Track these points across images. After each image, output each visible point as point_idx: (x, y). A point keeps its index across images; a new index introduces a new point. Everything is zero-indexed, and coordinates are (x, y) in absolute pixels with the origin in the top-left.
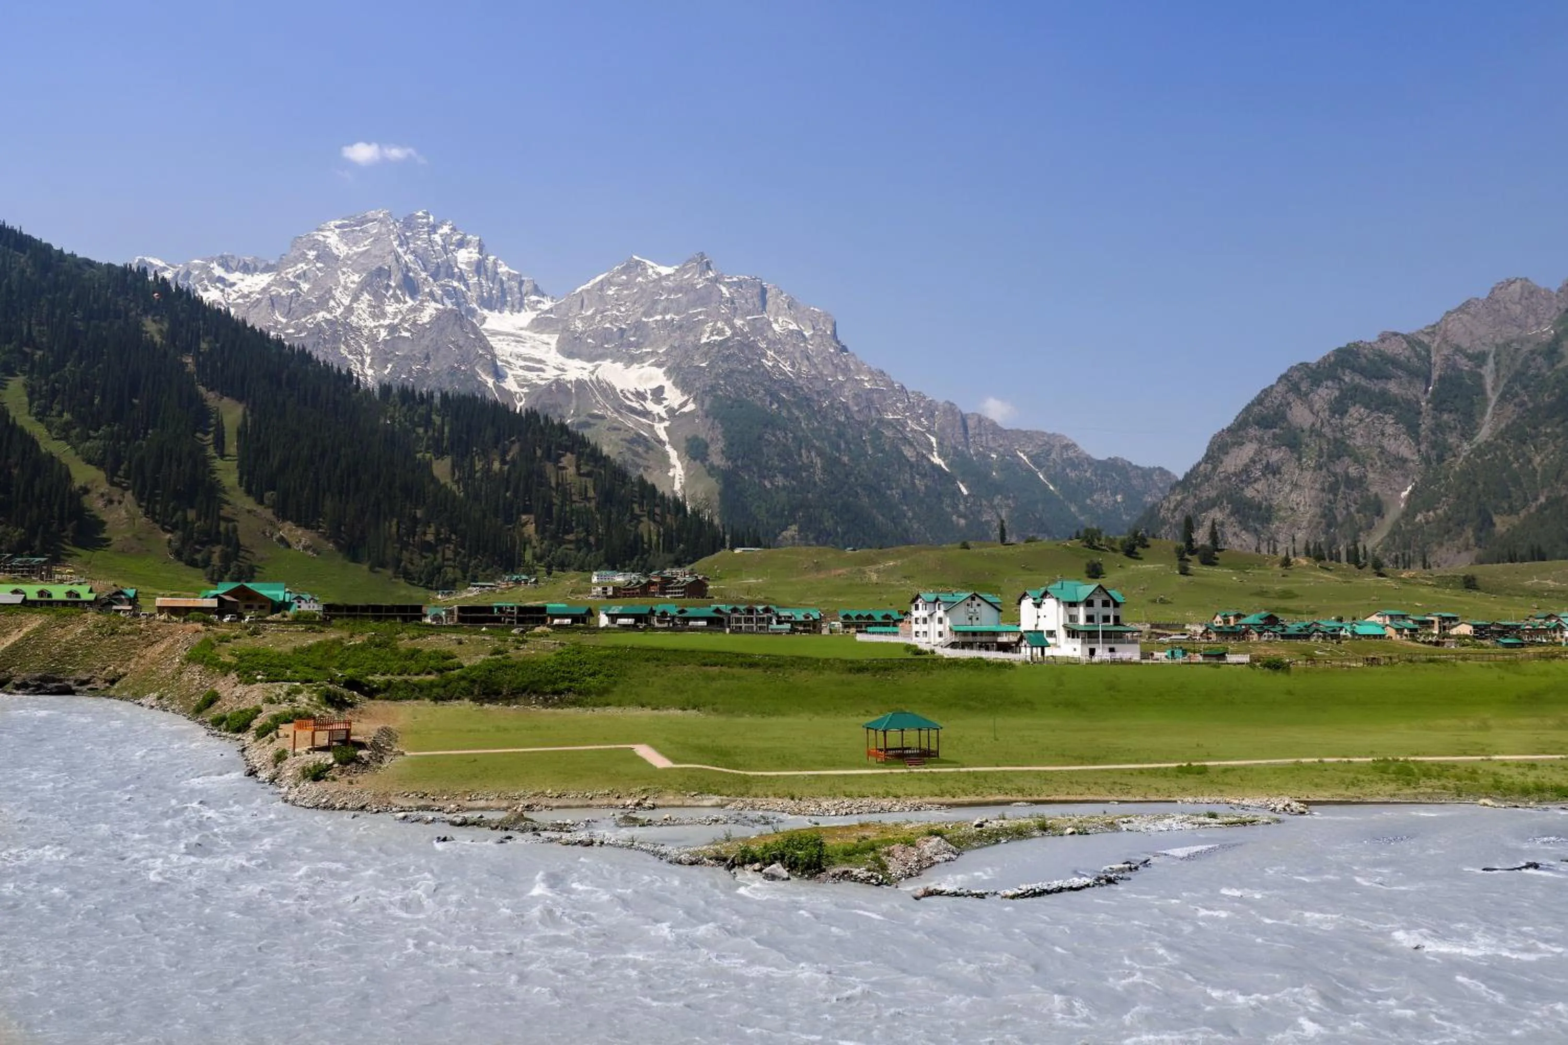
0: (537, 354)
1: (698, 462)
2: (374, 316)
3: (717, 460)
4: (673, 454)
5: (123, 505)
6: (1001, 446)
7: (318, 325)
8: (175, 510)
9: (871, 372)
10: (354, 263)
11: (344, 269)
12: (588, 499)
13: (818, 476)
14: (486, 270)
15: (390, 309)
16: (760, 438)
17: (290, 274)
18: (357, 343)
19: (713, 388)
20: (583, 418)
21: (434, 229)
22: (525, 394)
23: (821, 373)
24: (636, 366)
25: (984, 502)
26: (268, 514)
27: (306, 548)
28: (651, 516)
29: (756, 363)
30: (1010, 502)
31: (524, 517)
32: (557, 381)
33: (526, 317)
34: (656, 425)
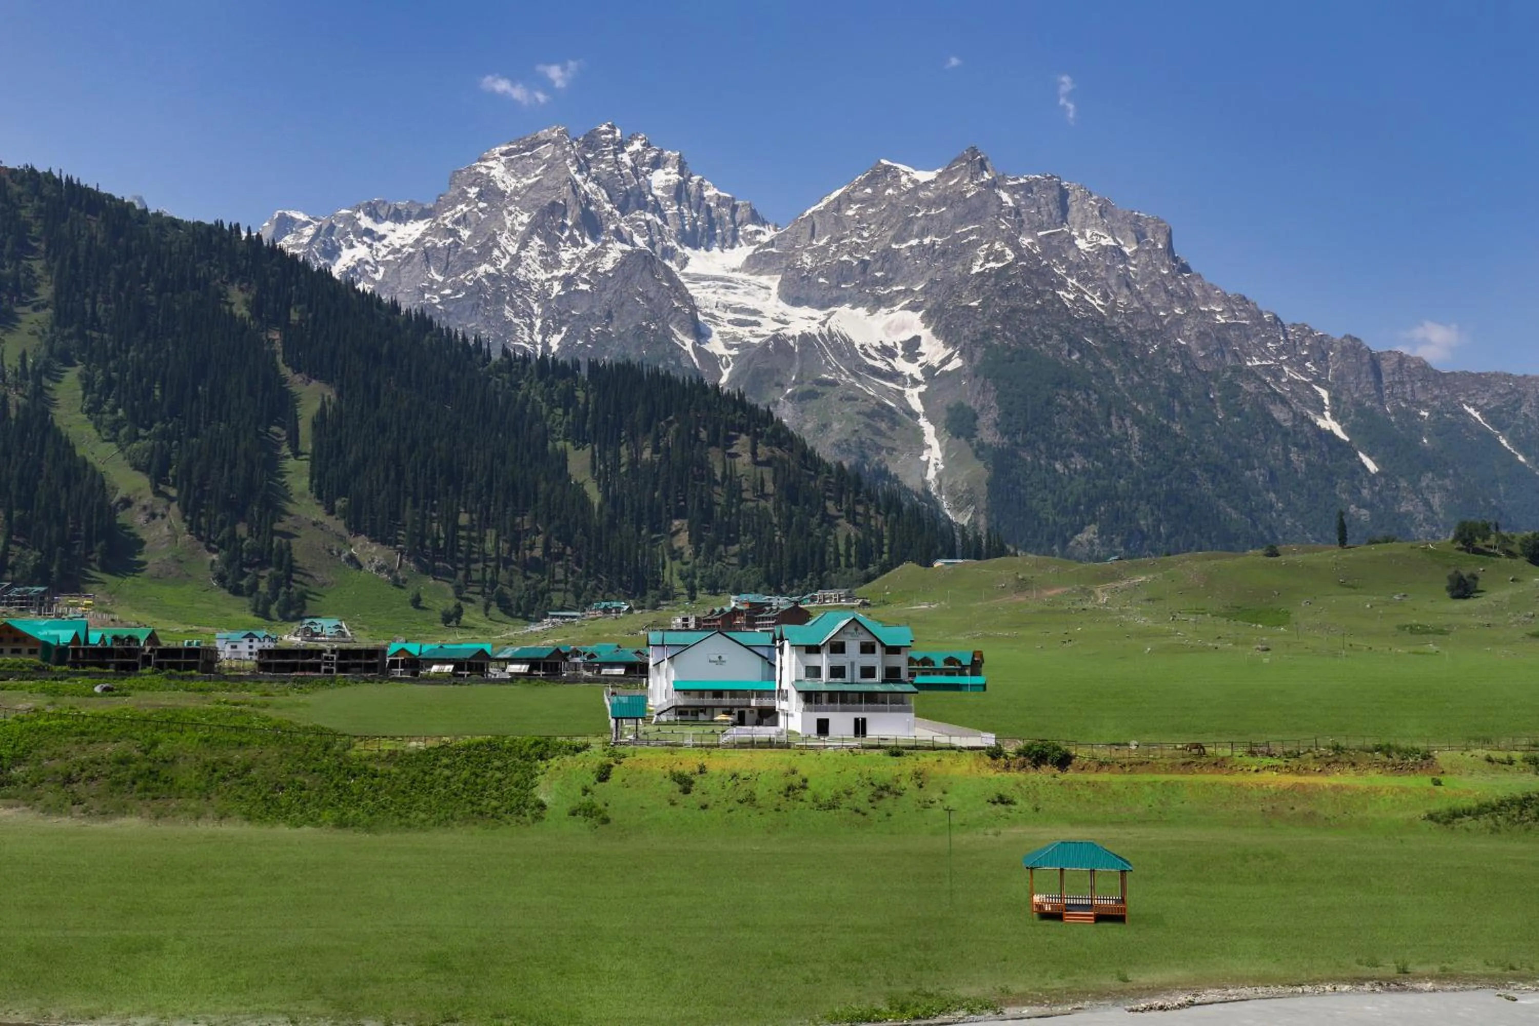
0: (751, 303)
1: (962, 439)
2: (546, 266)
3: (988, 435)
4: (928, 429)
5: (166, 519)
6: (1436, 398)
7: (478, 282)
8: (223, 525)
9: (1225, 299)
10: (522, 198)
11: (511, 208)
12: (765, 496)
13: (1135, 454)
14: (688, 196)
15: (565, 256)
16: (1049, 402)
17: (447, 219)
18: (525, 301)
19: (987, 335)
20: (807, 386)
21: (621, 146)
22: (734, 357)
23: (1148, 306)
24: (883, 310)
25: (1403, 483)
26: (338, 525)
27: (378, 569)
28: (851, 515)
29: (1048, 297)
30: (1447, 482)
31: (676, 523)
32: (775, 338)
33: (741, 253)
34: (908, 391)
